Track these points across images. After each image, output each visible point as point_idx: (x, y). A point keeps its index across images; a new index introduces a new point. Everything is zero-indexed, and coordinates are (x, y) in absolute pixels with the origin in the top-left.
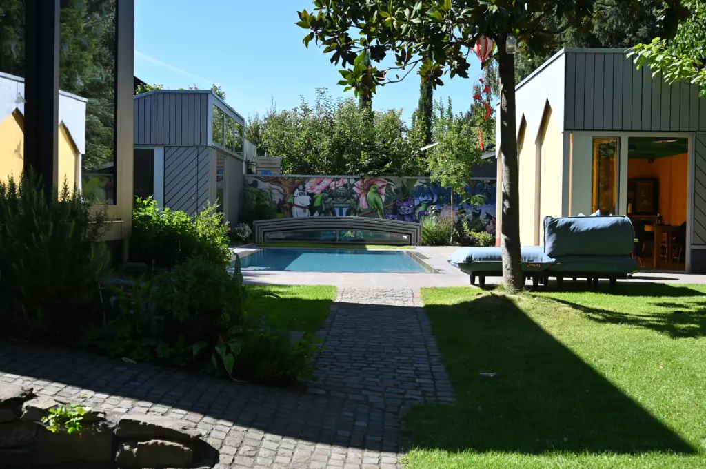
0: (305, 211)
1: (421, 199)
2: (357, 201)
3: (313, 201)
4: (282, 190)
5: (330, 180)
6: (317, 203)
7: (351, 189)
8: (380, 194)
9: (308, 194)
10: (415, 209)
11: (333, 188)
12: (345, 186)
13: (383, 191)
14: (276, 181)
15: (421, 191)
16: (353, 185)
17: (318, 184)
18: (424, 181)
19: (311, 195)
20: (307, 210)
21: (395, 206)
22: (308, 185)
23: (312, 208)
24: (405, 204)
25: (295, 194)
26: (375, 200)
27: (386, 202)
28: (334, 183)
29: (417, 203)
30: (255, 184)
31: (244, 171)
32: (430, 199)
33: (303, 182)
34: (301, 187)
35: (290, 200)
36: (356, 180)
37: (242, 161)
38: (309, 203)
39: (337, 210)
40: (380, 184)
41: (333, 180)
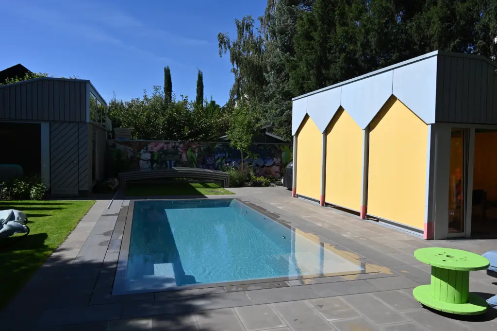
0: (148, 163)
1: (219, 155)
2: (181, 156)
3: (152, 156)
4: (132, 150)
5: (163, 144)
6: (156, 158)
7: (177, 148)
8: (194, 152)
9: (150, 152)
10: (216, 160)
11: (165, 149)
12: (173, 147)
13: (197, 150)
14: (128, 144)
15: (219, 151)
16: (178, 147)
17: (156, 146)
18: (221, 145)
19: (152, 153)
20: (149, 162)
21: (204, 159)
22: (149, 146)
23: (152, 161)
24: (209, 158)
25: (141, 152)
26: (192, 156)
27: (199, 157)
28: (166, 145)
29: (216, 157)
30: (114, 146)
31: (106, 138)
32: (224, 155)
33: (146, 145)
34: (145, 148)
35: (138, 156)
36: (180, 143)
37: (105, 130)
38: (150, 158)
39: (168, 162)
40: (194, 146)
41: (166, 144)
